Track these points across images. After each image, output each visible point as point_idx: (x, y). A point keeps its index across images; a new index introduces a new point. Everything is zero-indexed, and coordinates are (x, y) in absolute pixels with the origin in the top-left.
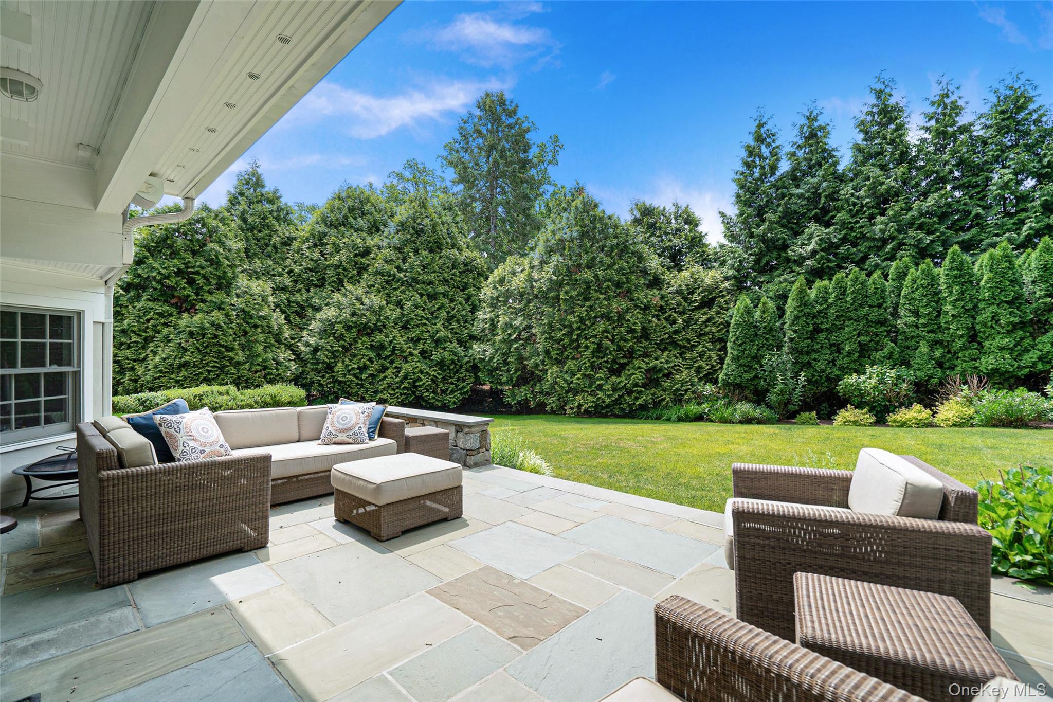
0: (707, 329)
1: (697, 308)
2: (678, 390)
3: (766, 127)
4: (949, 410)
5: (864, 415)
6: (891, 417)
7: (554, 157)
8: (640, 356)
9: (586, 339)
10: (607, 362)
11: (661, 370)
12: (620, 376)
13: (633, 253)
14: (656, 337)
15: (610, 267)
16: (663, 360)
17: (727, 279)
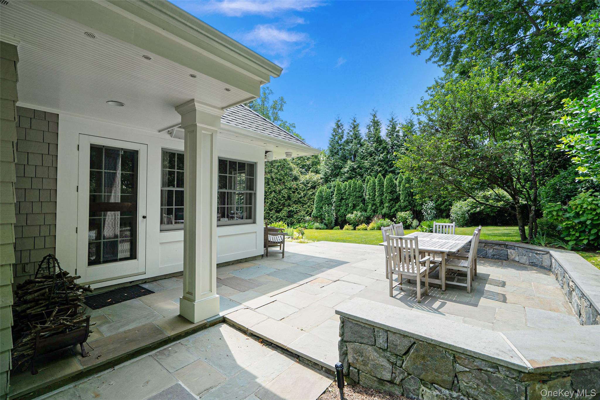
0: (312, 197)
1: (309, 189)
2: (299, 218)
3: (340, 122)
4: (371, 225)
5: (351, 227)
6: (357, 228)
7: (281, 107)
8: (287, 206)
9: (268, 199)
10: (275, 208)
11: (293, 211)
12: (279, 213)
13: (287, 168)
14: (293, 199)
15: (276, 173)
16: (294, 207)
17: (321, 179)
